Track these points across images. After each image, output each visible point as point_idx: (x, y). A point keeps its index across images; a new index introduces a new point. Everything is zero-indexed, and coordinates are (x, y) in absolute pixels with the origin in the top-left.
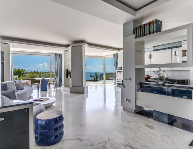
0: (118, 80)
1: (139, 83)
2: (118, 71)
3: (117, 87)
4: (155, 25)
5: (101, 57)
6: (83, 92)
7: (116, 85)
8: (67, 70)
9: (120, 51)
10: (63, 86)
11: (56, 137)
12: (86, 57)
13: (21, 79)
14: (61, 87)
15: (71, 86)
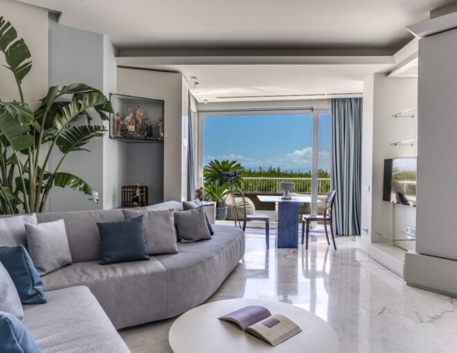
10: (366, 237)
13: (226, 190)
14: (357, 237)
15: (412, 251)
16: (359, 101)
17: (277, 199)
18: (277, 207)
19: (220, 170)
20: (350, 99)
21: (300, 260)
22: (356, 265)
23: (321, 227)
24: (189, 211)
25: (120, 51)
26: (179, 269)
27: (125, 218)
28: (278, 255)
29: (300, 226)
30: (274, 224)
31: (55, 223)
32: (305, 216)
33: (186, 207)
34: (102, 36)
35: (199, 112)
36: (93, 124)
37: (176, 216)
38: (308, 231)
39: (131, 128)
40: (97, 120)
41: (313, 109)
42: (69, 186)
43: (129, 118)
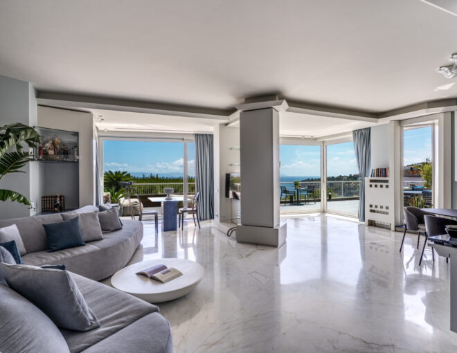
0: (371, 206)
2: (371, 181)
3: (367, 228)
5: (315, 139)
6: (274, 244)
7: (364, 220)
8: (228, 176)
9: (380, 120)
10: (217, 219)
12: (280, 140)
13: (121, 195)
14: (212, 220)
15: (239, 224)
16: (211, 136)
17: (162, 200)
18: (162, 205)
19: (115, 179)
20: (206, 135)
22: (212, 236)
23: (191, 216)
24: (106, 211)
26: (108, 248)
27: (64, 220)
28: (164, 237)
29: (178, 216)
30: (161, 216)
31: (11, 227)
32: (181, 209)
33: (101, 209)
34: (28, 83)
37: (99, 216)
38: (183, 219)
39: (51, 152)
40: (25, 148)
41: (183, 139)
42: (9, 199)
43: (48, 145)
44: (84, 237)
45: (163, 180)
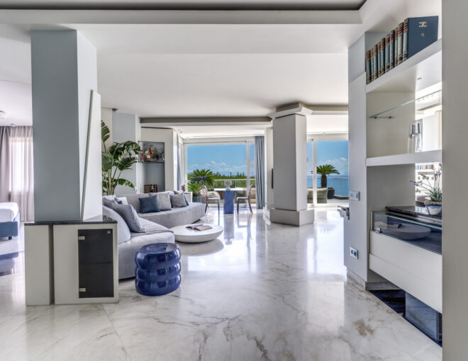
1: (386, 208)
4: (405, 35)
6: (297, 224)
11: (162, 285)
13: (202, 187)
15: (273, 208)
16: (263, 137)
20: (259, 136)
21: (235, 218)
24: (176, 195)
25: (142, 120)
28: (224, 217)
33: (175, 193)
34: (135, 115)
35: (184, 143)
36: (132, 156)
37: (171, 196)
39: (149, 157)
40: (134, 155)
41: (246, 141)
42: (124, 184)
43: (147, 152)
44: (160, 207)
45: (224, 177)
